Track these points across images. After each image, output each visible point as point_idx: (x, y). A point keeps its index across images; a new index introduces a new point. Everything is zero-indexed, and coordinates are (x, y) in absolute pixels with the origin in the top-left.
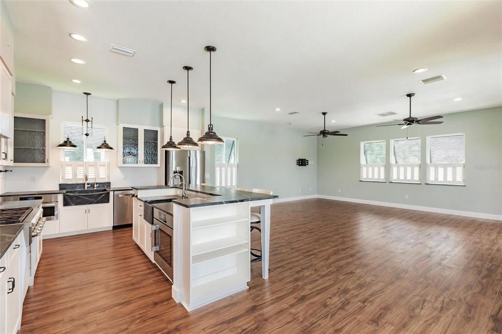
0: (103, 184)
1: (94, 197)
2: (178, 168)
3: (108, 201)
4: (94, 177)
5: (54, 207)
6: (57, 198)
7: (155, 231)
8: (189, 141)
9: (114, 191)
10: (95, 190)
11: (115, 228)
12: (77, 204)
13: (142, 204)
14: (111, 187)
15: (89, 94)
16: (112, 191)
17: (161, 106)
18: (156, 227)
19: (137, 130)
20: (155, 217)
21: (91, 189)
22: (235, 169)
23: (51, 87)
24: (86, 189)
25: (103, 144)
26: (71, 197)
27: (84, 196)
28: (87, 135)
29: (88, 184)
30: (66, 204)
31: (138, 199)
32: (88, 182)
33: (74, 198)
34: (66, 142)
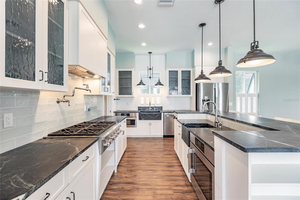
0: (159, 107)
1: (153, 116)
2: (205, 97)
3: (160, 119)
4: (154, 103)
5: (135, 120)
6: (136, 115)
7: (192, 154)
8: (221, 69)
9: (164, 112)
10: (154, 111)
11: (164, 136)
12: (145, 119)
13: (181, 125)
14: (163, 110)
15: (151, 53)
16: (163, 112)
17: (193, 53)
18: (192, 150)
19: (177, 71)
20: (192, 141)
21: (152, 110)
22: (255, 99)
23: (133, 53)
24: (150, 110)
25: (158, 83)
26: (142, 115)
27: (149, 115)
28: (150, 78)
29: (151, 108)
30: (140, 119)
31: (177, 120)
32: (151, 106)
33: (144, 115)
34: (140, 83)
